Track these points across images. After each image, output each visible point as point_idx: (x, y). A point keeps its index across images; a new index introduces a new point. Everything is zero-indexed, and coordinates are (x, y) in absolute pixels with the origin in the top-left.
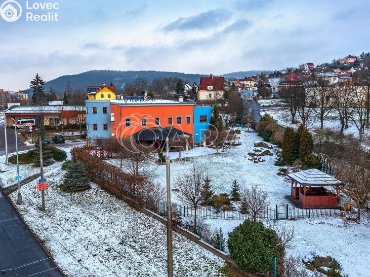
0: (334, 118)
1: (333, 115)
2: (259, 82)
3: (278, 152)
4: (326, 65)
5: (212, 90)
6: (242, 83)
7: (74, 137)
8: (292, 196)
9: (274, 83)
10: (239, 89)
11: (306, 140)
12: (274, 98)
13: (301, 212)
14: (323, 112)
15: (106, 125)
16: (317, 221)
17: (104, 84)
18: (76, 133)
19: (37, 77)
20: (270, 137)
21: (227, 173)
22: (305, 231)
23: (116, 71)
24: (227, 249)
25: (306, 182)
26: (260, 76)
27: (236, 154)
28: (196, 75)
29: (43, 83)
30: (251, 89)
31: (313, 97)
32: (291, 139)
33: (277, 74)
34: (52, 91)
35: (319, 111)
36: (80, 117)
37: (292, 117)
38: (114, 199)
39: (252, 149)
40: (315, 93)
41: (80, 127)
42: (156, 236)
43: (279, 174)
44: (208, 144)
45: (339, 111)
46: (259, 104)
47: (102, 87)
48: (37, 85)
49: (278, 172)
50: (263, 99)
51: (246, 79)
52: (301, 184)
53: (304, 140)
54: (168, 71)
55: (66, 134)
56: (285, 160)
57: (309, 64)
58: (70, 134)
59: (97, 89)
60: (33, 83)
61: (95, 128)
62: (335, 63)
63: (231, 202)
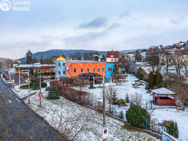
0: (173, 70)
1: (173, 68)
2: (136, 54)
3: (146, 84)
4: (169, 46)
5: (113, 58)
6: (127, 55)
7: (48, 79)
8: (153, 101)
9: (143, 54)
10: (126, 58)
11: (159, 77)
12: (144, 61)
13: (157, 106)
14: (167, 67)
15: (65, 72)
16: (165, 110)
17: (60, 55)
18: (49, 77)
19: (29, 51)
20: (142, 77)
21: (122, 92)
22: (159, 113)
23: (64, 50)
24: (125, 118)
25: (160, 93)
26: (136, 52)
27: (126, 85)
28: (103, 52)
29: (31, 54)
30: (132, 58)
31: (163, 60)
32: (152, 77)
33: (144, 50)
34: (35, 58)
35: (166, 66)
36: (51, 69)
37: (152, 69)
38: (72, 102)
39: (134, 83)
40: (163, 58)
41: (51, 74)
42: (93, 115)
43: (147, 93)
44: (112, 81)
45: (175, 66)
46: (136, 64)
47: (59, 56)
48: (29, 55)
49: (146, 92)
50: (138, 62)
51: (129, 53)
52: (157, 94)
53: (158, 77)
54: (89, 50)
55: (44, 77)
56: (150, 87)
57: (161, 46)
58: (46, 77)
59: (57, 57)
60: (27, 54)
61: (60, 73)
62: (174, 45)
63: (125, 103)
